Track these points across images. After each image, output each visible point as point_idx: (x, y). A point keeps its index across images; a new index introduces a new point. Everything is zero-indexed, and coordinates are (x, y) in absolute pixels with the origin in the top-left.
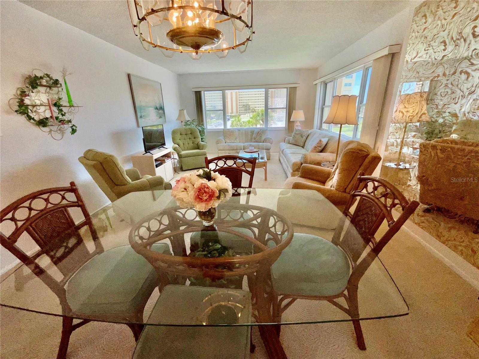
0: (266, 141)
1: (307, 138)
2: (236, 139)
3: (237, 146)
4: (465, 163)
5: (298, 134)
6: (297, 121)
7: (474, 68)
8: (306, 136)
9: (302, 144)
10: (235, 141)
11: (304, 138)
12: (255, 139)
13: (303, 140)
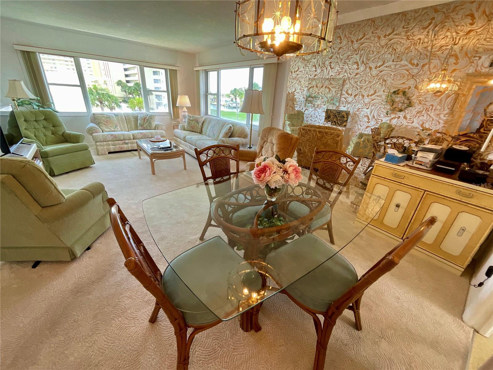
0: (158, 128)
1: (202, 124)
2: (116, 126)
3: (123, 135)
4: (331, 138)
5: (193, 120)
6: (183, 107)
7: (332, 86)
8: (202, 122)
9: (199, 130)
10: (116, 129)
11: (200, 124)
12: (142, 126)
13: (199, 126)
